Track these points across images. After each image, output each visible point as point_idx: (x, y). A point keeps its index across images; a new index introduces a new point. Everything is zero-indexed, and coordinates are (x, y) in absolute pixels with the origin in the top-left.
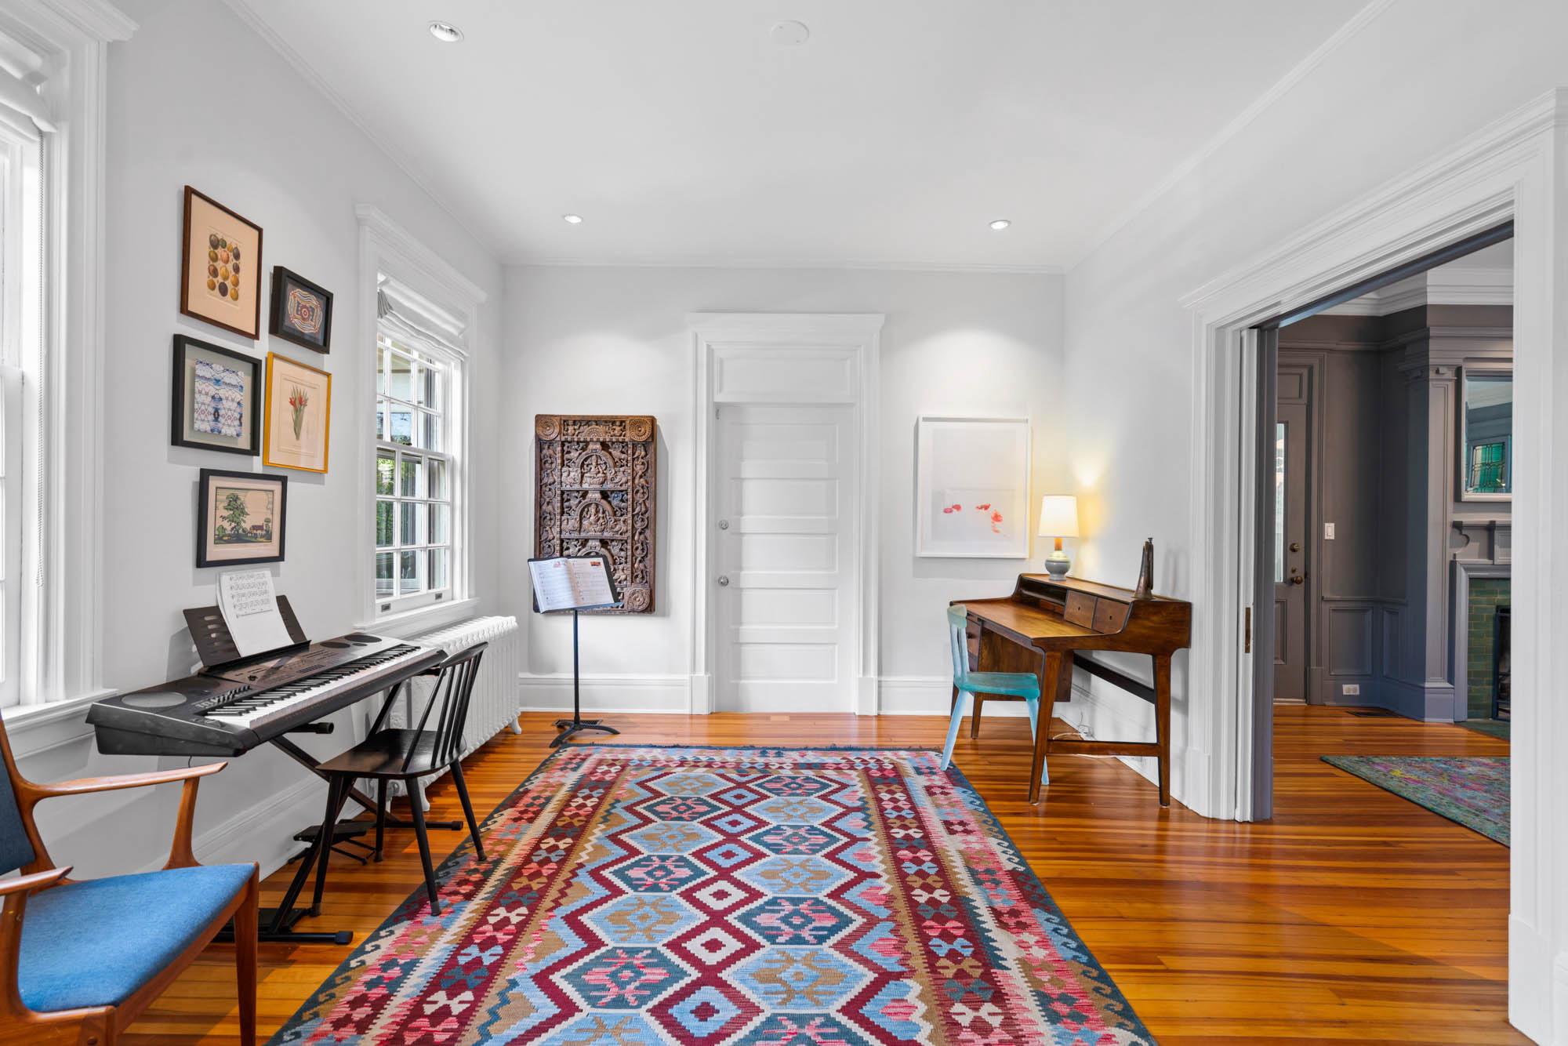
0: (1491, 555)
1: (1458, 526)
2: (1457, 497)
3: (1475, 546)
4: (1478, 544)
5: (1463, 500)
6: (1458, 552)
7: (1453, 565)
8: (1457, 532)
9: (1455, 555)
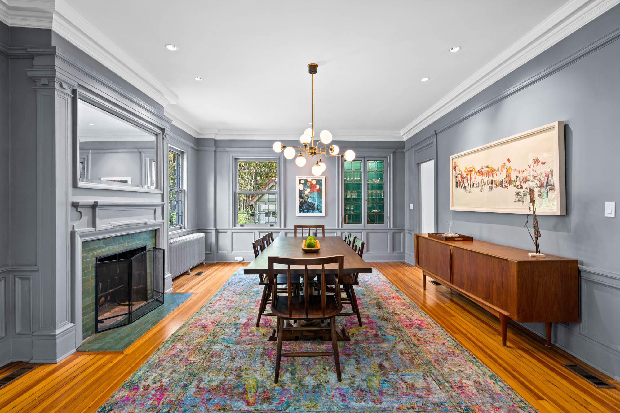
0: (94, 225)
1: (75, 205)
2: (75, 185)
3: (86, 219)
4: (87, 217)
5: (78, 187)
6: (76, 224)
7: (73, 234)
8: (75, 209)
9: (73, 227)
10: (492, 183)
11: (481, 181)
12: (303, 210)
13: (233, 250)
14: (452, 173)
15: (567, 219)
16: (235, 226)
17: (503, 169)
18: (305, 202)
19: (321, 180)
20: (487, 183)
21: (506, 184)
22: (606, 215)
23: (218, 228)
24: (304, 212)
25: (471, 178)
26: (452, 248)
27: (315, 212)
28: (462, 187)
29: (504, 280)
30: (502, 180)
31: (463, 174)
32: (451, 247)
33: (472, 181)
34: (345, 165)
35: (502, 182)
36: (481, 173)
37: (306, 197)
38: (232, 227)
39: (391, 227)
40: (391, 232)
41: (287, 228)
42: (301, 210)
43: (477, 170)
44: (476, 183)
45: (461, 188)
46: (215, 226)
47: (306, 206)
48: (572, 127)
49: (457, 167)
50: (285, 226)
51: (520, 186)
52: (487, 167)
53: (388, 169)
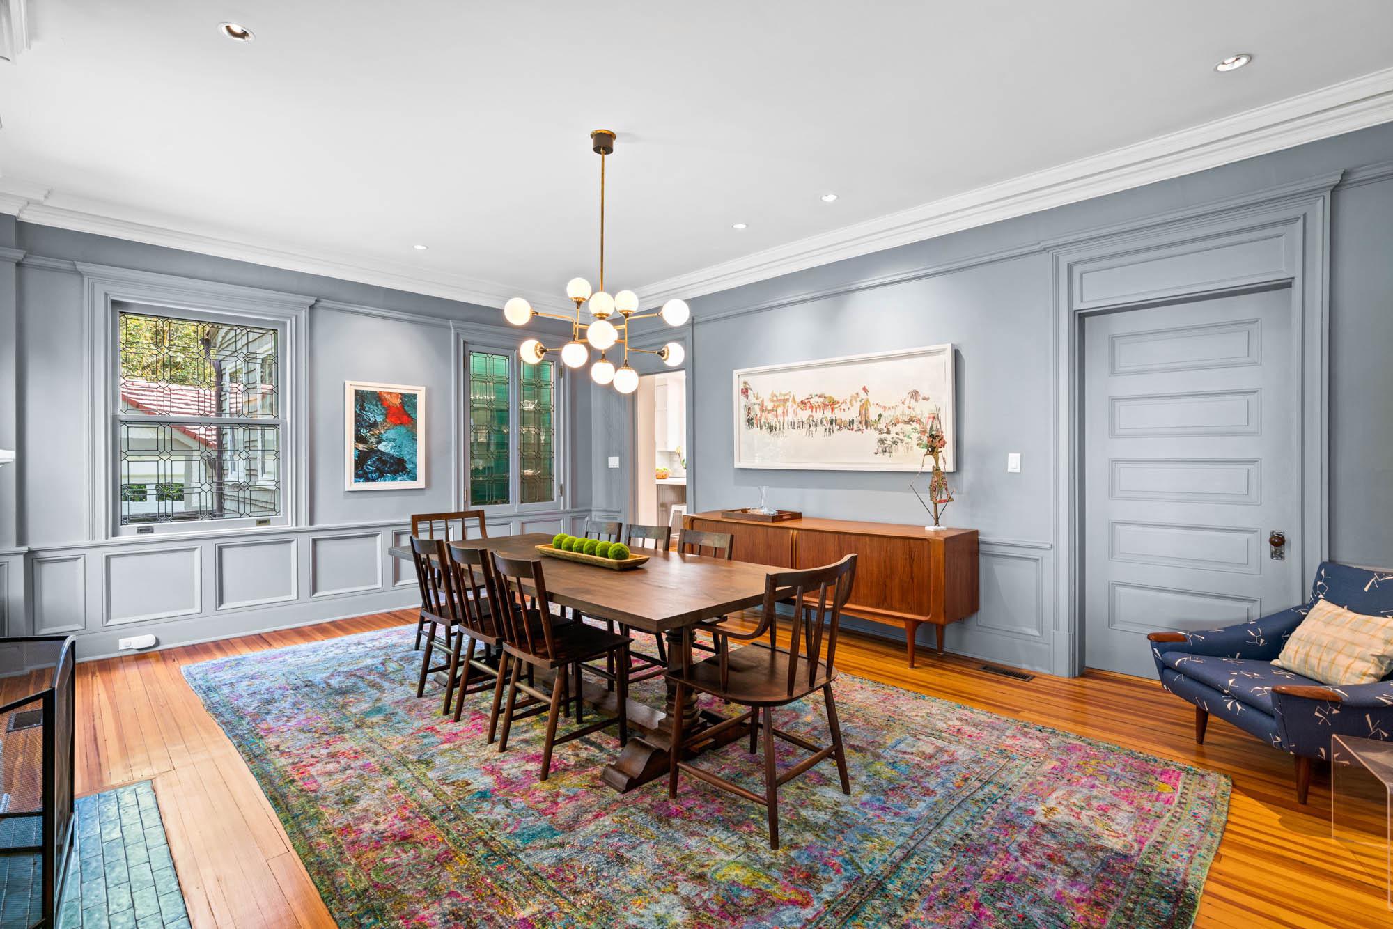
10: (831, 423)
11: (808, 419)
12: (366, 473)
13: (108, 618)
14: (739, 402)
15: (957, 476)
16: (115, 534)
17: (854, 402)
18: (373, 452)
19: (415, 396)
20: (822, 422)
21: (859, 425)
22: (1009, 470)
23: (34, 545)
24: (367, 480)
25: (785, 413)
26: (796, 532)
27: (400, 478)
28: (764, 428)
29: (915, 569)
30: (853, 420)
31: (765, 404)
32: (791, 531)
33: (786, 418)
34: (472, 364)
35: (852, 422)
36: (808, 405)
37: (373, 440)
38: (107, 538)
39: (568, 508)
40: (568, 517)
41: (317, 526)
42: (361, 473)
43: (798, 400)
44: (796, 421)
45: (761, 428)
46: (21, 540)
47: (374, 462)
48: (963, 353)
49: (749, 391)
50: (312, 522)
51: (885, 430)
52: (820, 397)
53: (562, 380)
